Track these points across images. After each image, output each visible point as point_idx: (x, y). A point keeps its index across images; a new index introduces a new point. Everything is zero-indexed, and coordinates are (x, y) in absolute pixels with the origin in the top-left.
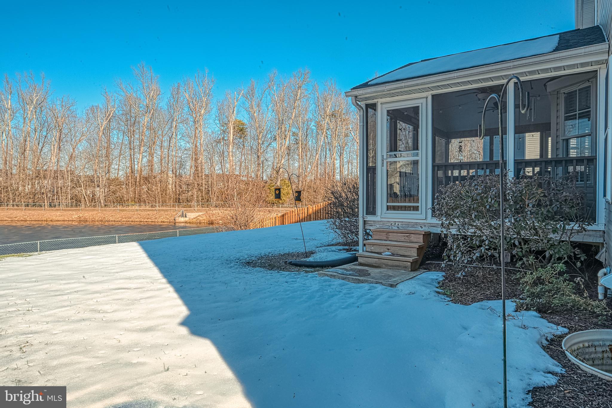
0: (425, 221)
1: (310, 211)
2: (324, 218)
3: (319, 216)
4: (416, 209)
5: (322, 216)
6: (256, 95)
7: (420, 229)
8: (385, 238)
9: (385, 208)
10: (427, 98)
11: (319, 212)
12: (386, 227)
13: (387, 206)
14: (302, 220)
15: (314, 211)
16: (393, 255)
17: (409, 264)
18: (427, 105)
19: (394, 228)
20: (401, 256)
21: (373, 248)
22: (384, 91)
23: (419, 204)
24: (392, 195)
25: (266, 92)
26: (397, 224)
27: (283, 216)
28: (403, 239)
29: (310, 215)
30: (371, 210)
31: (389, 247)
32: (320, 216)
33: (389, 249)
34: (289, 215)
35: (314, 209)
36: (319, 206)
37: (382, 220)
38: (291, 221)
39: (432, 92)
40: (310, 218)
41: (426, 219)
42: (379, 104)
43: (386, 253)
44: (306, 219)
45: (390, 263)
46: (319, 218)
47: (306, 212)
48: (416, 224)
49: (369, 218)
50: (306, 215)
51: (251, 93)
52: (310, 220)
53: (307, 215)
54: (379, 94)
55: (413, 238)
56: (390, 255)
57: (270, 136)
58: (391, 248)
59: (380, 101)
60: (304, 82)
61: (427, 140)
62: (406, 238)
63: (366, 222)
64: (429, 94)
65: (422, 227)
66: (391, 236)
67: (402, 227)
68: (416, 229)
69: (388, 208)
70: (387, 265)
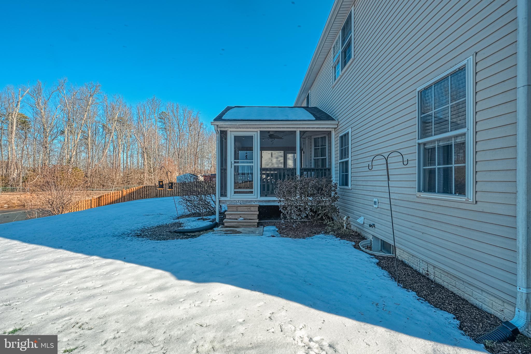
0: (256, 199)
1: (125, 193)
2: (137, 198)
3: (132, 197)
4: (252, 192)
5: (135, 197)
6: (43, 94)
7: (254, 204)
8: (235, 210)
9: (233, 192)
10: (257, 132)
11: (132, 194)
12: (233, 203)
13: (234, 191)
14: (117, 200)
15: (128, 193)
16: (245, 219)
17: (256, 223)
18: (257, 136)
19: (238, 204)
20: (250, 219)
21: (231, 216)
22: (236, 125)
23: (253, 190)
24: (237, 185)
25: (54, 93)
26: (240, 201)
27: (99, 198)
28: (246, 210)
29: (124, 197)
30: (224, 194)
31: (241, 215)
32: (134, 197)
33: (241, 216)
34: (105, 197)
35: (128, 192)
36: (130, 190)
37: (231, 199)
38: (107, 202)
39: (260, 129)
40: (125, 199)
41: (257, 198)
42: (229, 131)
43: (240, 219)
44: (120, 200)
45: (245, 224)
46: (132, 199)
47: (121, 194)
48: (251, 201)
49: (223, 199)
50: (120, 197)
51: (37, 92)
52: (125, 201)
53: (122, 197)
54: (232, 126)
55: (252, 209)
56: (243, 220)
57: (56, 130)
58: (243, 215)
59: (230, 129)
60: (95, 93)
61: (257, 155)
62: (249, 209)
63: (220, 201)
64: (259, 130)
65: (254, 203)
66: (239, 209)
67: (243, 203)
68: (251, 204)
69: (235, 192)
70: (243, 226)
